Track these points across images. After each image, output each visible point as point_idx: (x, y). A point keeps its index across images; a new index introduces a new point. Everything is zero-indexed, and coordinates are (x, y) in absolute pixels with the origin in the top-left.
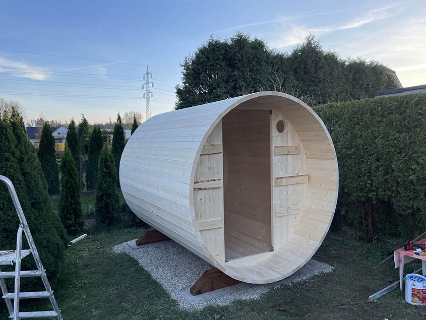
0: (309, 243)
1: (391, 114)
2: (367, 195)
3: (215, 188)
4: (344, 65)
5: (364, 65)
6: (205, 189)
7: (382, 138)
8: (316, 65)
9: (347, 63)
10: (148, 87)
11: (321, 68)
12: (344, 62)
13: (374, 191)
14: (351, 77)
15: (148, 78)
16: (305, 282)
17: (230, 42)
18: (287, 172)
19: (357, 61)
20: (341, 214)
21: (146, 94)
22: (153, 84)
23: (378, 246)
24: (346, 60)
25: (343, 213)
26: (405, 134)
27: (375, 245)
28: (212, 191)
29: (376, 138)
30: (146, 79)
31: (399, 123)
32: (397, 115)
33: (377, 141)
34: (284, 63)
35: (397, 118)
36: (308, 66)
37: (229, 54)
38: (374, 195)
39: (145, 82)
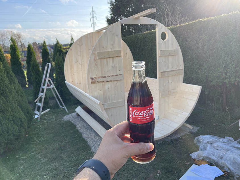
0: (182, 114)
2: (223, 81)
3: (118, 80)
6: (111, 81)
7: (235, 41)
10: (93, 20)
13: (228, 78)
15: (93, 15)
16: (179, 138)
18: (168, 67)
20: (205, 94)
21: (92, 24)
22: (96, 18)
23: (229, 114)
25: (207, 93)
27: (228, 113)
28: (116, 82)
29: (231, 42)
30: (92, 15)
33: (231, 43)
38: (228, 81)
39: (92, 16)
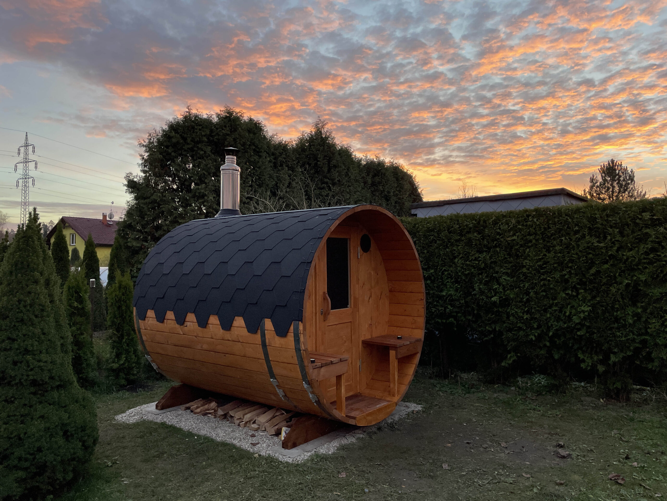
1: (468, 232)
4: (361, 164)
5: (384, 166)
8: (329, 162)
9: (364, 163)
10: (26, 169)
11: (335, 166)
12: (361, 160)
14: (370, 181)
15: (26, 154)
17: (215, 119)
19: (375, 160)
21: (21, 181)
22: (36, 164)
24: (361, 159)
26: (484, 253)
31: (478, 242)
32: (475, 234)
34: (289, 156)
35: (476, 237)
36: (319, 163)
37: (215, 136)
